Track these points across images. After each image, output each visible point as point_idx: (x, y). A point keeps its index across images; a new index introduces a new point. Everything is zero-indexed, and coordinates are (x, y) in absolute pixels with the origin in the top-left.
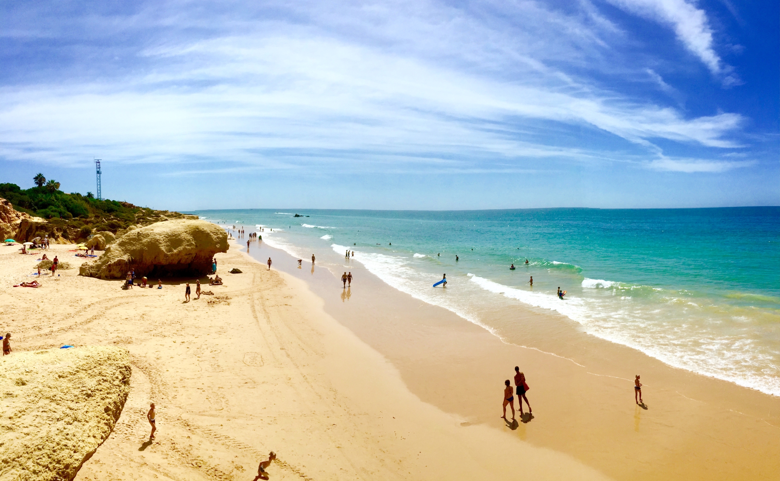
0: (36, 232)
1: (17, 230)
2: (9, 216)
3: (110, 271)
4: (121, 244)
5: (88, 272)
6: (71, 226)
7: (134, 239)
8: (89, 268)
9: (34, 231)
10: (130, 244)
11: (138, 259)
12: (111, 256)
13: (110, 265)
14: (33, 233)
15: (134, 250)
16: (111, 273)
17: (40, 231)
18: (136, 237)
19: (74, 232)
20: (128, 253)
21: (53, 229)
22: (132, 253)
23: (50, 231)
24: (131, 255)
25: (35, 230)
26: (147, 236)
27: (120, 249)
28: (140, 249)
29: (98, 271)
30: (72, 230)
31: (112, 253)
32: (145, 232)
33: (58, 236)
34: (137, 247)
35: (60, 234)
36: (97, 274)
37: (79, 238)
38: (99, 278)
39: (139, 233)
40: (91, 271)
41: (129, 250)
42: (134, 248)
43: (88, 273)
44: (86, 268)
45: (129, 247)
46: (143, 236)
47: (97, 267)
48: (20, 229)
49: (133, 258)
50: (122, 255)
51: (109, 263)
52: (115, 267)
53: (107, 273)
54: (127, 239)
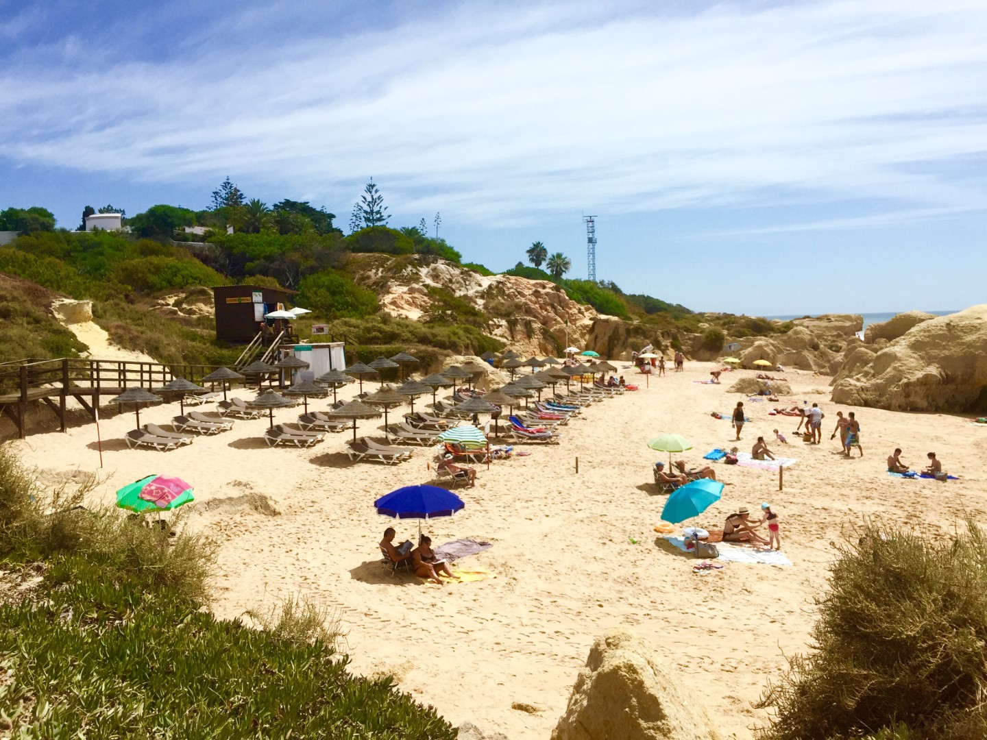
0: (626, 339)
1: (587, 337)
2: (570, 311)
3: (907, 396)
4: (916, 346)
5: (859, 397)
6: (682, 328)
7: (942, 337)
8: (858, 390)
9: (623, 338)
10: (936, 346)
11: (959, 373)
12: (904, 368)
13: (908, 385)
14: (621, 342)
15: (946, 358)
16: (911, 399)
17: (635, 337)
18: (946, 332)
19: (689, 339)
20: (933, 362)
21: (656, 332)
22: (944, 362)
23: (651, 336)
24: (942, 367)
25: (625, 335)
26: (972, 330)
27: (916, 356)
28: (961, 354)
29: (881, 395)
30: (685, 335)
31: (904, 362)
32: (964, 323)
33: (667, 346)
34: (955, 351)
35: (667, 342)
36: (878, 402)
37: (699, 350)
38: (888, 407)
39: (948, 324)
40: (864, 396)
41: (936, 357)
42: (947, 353)
43: (858, 400)
44: (852, 390)
45: (934, 352)
46: (962, 331)
47: (875, 390)
48: (593, 336)
49: (949, 373)
50: (923, 367)
51: (905, 380)
52: (918, 389)
53: (902, 400)
54: (925, 336)
